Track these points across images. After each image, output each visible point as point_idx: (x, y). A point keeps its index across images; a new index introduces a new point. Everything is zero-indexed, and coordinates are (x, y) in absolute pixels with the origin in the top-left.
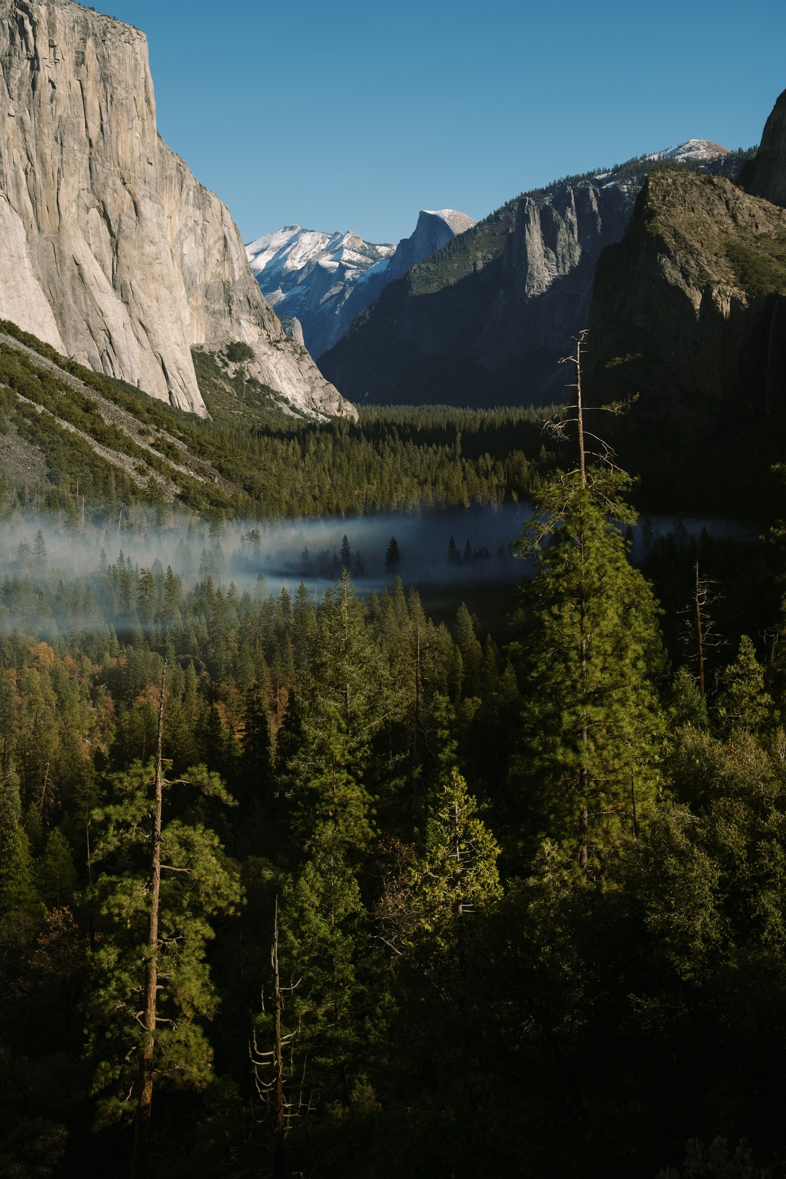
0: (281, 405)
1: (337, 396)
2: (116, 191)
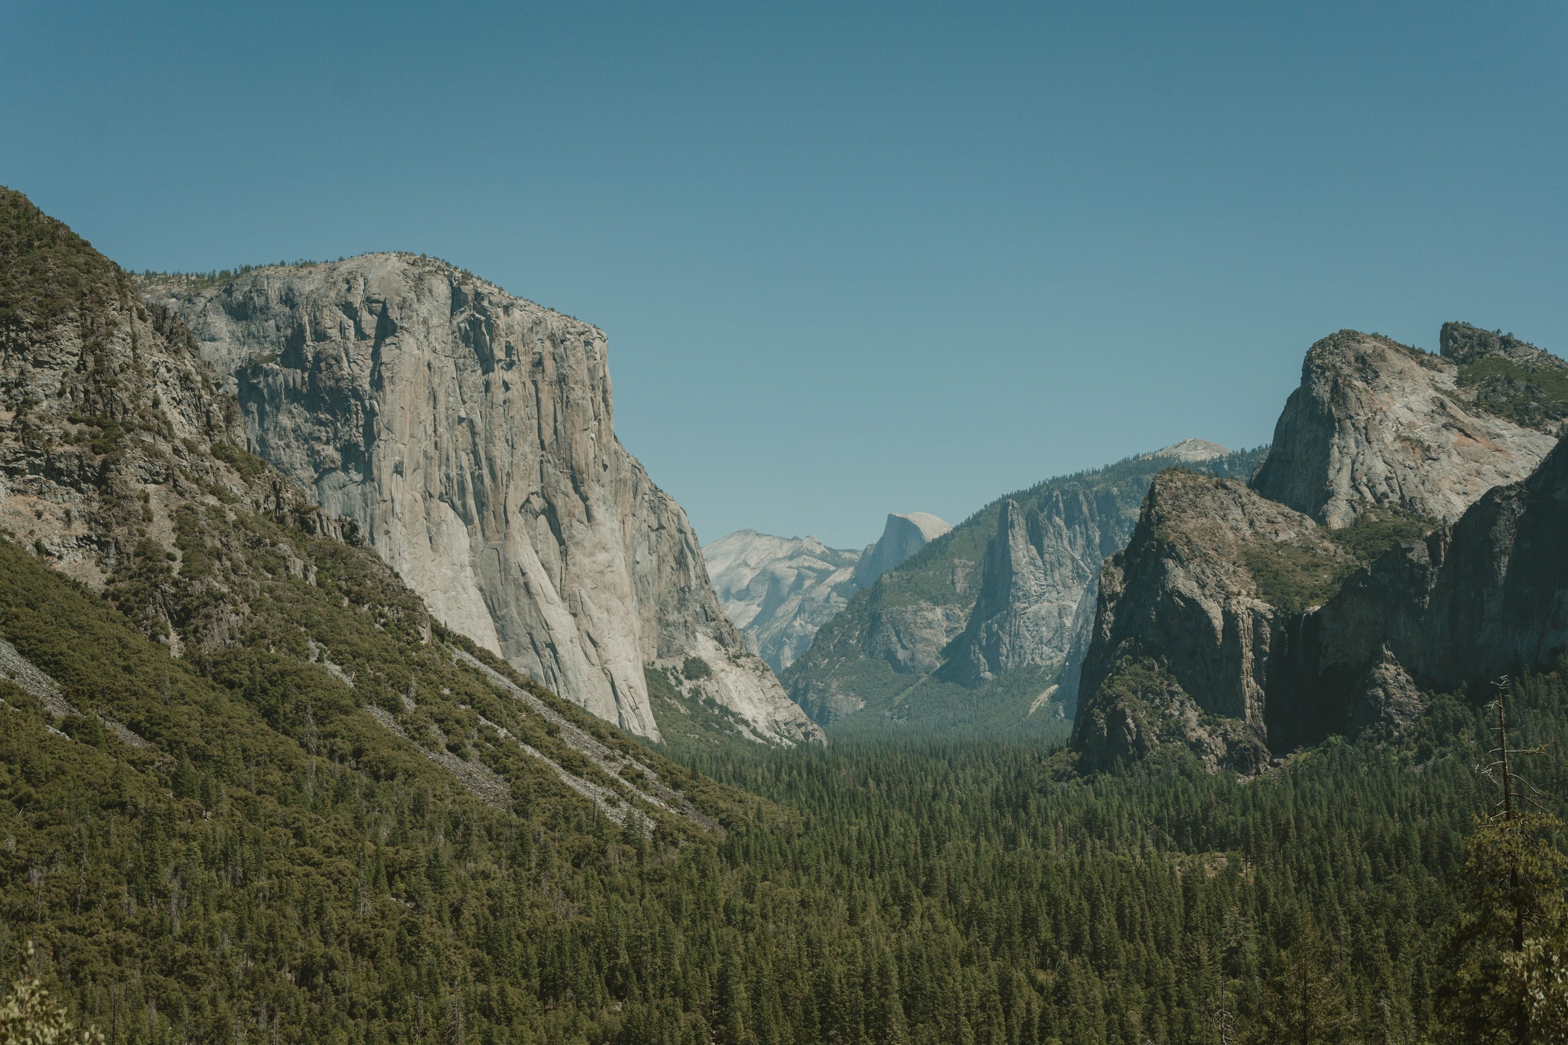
0: (741, 728)
1: (803, 718)
2: (567, 495)
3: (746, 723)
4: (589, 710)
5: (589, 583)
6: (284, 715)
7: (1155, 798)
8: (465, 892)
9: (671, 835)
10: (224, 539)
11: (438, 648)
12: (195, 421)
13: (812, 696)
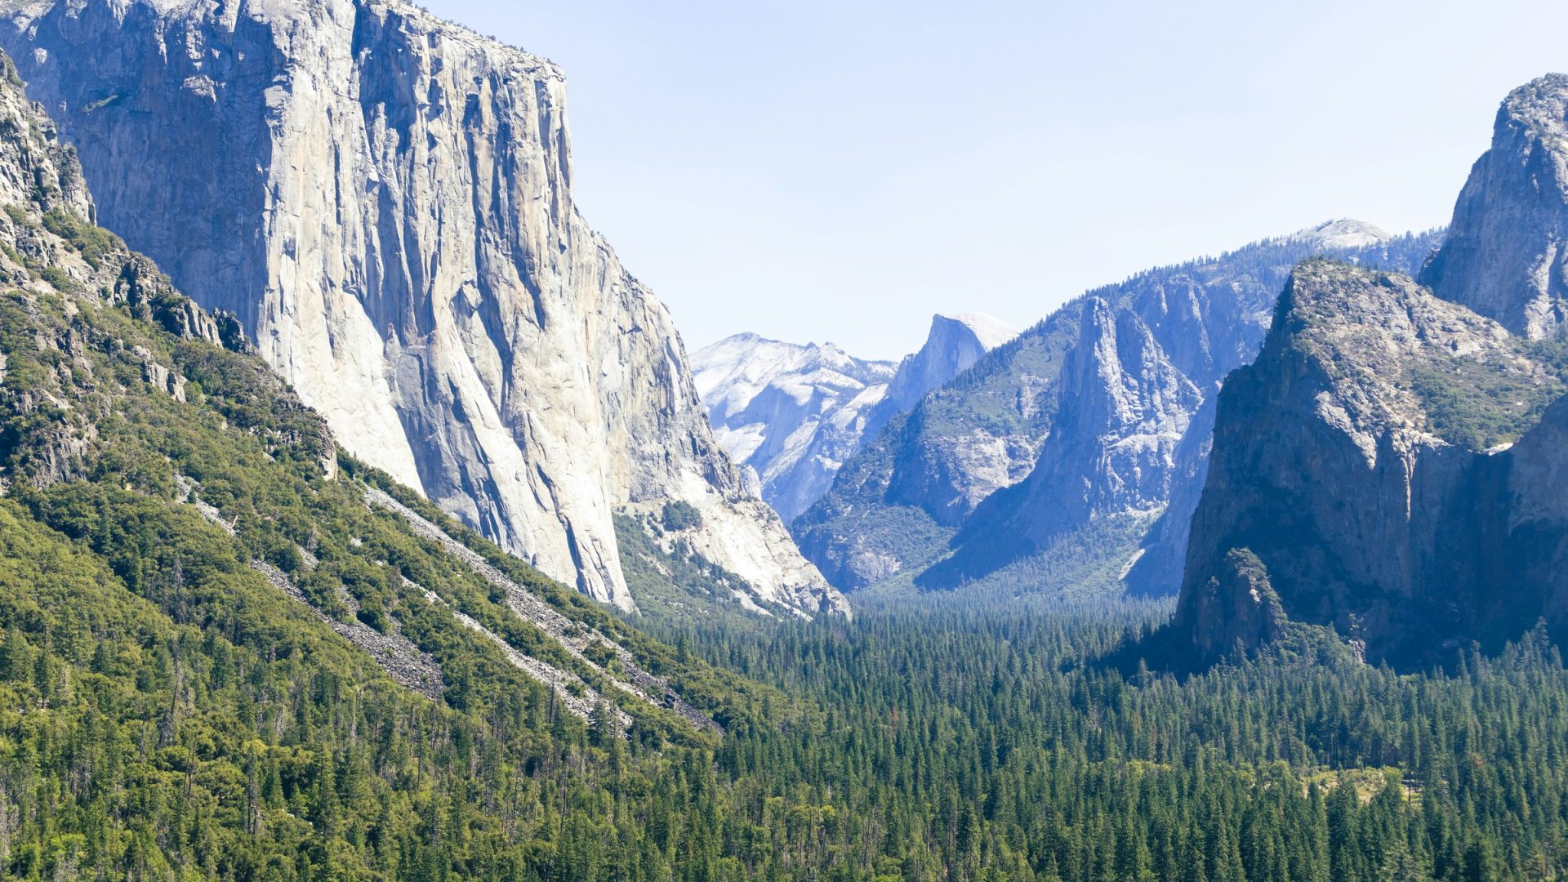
0: (740, 594)
1: (821, 582)
2: (512, 286)
3: (746, 587)
4: (540, 568)
5: (541, 402)
6: (144, 571)
7: (1288, 696)
8: (386, 807)
9: (653, 733)
10: (63, 340)
11: (346, 485)
12: (21, 182)
13: (831, 554)
